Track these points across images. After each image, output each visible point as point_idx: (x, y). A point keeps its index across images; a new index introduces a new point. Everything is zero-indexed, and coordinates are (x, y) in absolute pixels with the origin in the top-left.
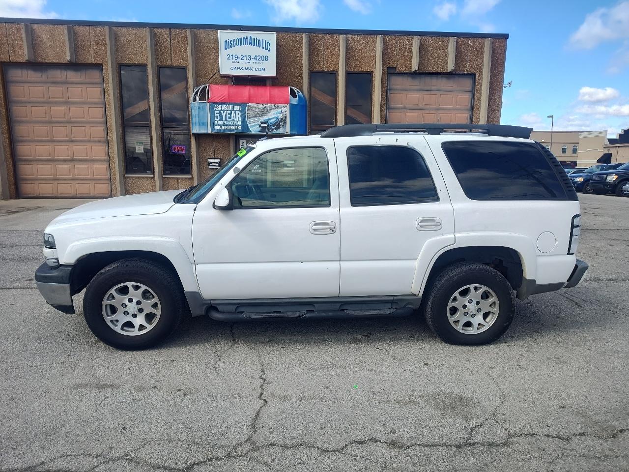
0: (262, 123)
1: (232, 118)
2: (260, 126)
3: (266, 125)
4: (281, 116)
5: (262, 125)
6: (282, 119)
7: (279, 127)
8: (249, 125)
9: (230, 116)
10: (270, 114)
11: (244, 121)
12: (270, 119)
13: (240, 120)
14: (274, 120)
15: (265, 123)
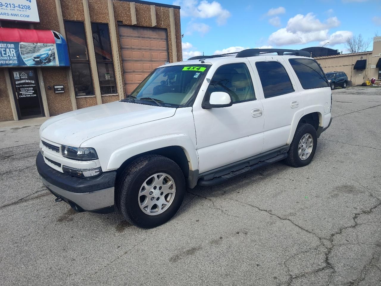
0: (35, 58)
1: (7, 54)
2: (34, 60)
3: (38, 60)
4: (50, 52)
5: (35, 60)
6: (51, 55)
7: (50, 61)
8: (24, 60)
9: (5, 52)
10: (41, 51)
11: (19, 57)
12: (41, 55)
13: (15, 55)
14: (45, 55)
15: (38, 58)
